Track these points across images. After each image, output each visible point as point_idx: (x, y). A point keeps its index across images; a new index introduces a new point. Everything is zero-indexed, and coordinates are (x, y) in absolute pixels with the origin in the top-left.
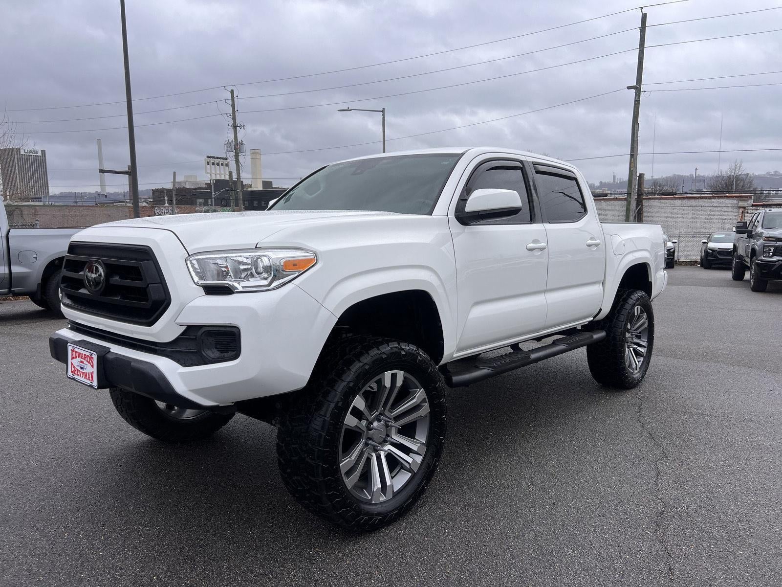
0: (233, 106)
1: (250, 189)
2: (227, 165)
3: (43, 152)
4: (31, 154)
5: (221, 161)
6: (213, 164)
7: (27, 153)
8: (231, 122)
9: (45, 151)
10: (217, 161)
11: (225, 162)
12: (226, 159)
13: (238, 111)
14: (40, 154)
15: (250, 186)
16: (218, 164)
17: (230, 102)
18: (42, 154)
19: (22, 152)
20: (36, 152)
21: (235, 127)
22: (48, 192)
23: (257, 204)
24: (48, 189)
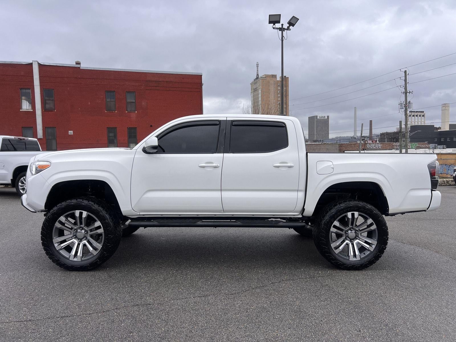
0: (405, 80)
1: (439, 130)
2: (423, 116)
3: (328, 117)
4: (322, 118)
5: (419, 114)
6: (413, 116)
7: (321, 118)
8: (404, 90)
9: (329, 116)
10: (416, 114)
11: (422, 114)
12: (423, 112)
13: (408, 83)
14: (326, 118)
15: (439, 128)
16: (417, 116)
17: (404, 78)
18: (327, 118)
19: (318, 118)
20: (325, 117)
21: (406, 93)
22: (329, 137)
23: (444, 140)
24: (329, 136)
